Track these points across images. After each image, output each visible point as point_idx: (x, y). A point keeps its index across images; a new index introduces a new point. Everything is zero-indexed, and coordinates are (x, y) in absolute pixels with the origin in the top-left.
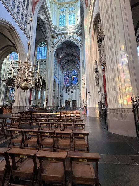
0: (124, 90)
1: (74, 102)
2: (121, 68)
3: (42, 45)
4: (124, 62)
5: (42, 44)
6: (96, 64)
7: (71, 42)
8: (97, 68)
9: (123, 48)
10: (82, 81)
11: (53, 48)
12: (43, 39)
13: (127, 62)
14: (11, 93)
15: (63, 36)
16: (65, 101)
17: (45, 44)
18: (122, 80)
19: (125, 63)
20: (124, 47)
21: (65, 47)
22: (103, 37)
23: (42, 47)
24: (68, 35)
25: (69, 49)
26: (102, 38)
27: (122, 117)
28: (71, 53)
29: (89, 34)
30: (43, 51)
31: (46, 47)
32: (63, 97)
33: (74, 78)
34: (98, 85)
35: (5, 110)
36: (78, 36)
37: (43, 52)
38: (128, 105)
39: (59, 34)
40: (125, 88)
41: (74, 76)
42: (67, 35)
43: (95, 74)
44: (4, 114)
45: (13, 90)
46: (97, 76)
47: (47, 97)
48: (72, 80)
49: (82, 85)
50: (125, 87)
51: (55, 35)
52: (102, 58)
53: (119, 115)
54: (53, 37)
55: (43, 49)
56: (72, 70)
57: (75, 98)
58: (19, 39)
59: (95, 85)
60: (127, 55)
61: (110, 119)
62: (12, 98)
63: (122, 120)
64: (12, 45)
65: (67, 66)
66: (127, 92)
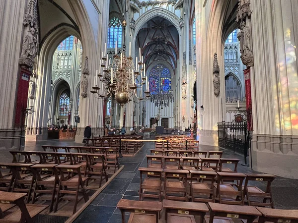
0: (286, 106)
1: (165, 121)
2: (282, 69)
3: (114, 24)
4: (289, 59)
5: (115, 21)
6: (216, 60)
7: (164, 19)
8: (218, 67)
9: (289, 34)
10: (182, 87)
11: (133, 29)
12: (116, 12)
13: (295, 59)
14: (61, 106)
15: (150, 7)
16: (149, 119)
17: (119, 23)
18: (284, 89)
19: (291, 61)
20: (291, 33)
21: (153, 28)
22: (249, 14)
23: (114, 26)
24: (159, 6)
25: (159, 31)
26: (247, 15)
27: (281, 149)
28: (161, 38)
29: (204, 6)
30: (116, 34)
31: (120, 27)
32: (146, 113)
33: (165, 82)
34: (217, 95)
35: (61, 134)
36: (177, 8)
37: (115, 36)
38: (291, 130)
39: (144, 4)
40: (289, 103)
41: (166, 78)
42: (157, 6)
43: (213, 77)
44: (60, 139)
45: (64, 99)
46: (216, 79)
47: (125, 113)
48: (161, 84)
49: (182, 94)
50: (288, 101)
51: (137, 6)
52: (247, 52)
53: (277, 146)
54: (134, 10)
55: (116, 30)
56: (162, 67)
57: (166, 115)
58: (85, 13)
59: (213, 94)
60: (295, 47)
61: (257, 151)
62: (63, 113)
63: (280, 153)
64: (71, 23)
65: (154, 60)
66: (293, 109)
